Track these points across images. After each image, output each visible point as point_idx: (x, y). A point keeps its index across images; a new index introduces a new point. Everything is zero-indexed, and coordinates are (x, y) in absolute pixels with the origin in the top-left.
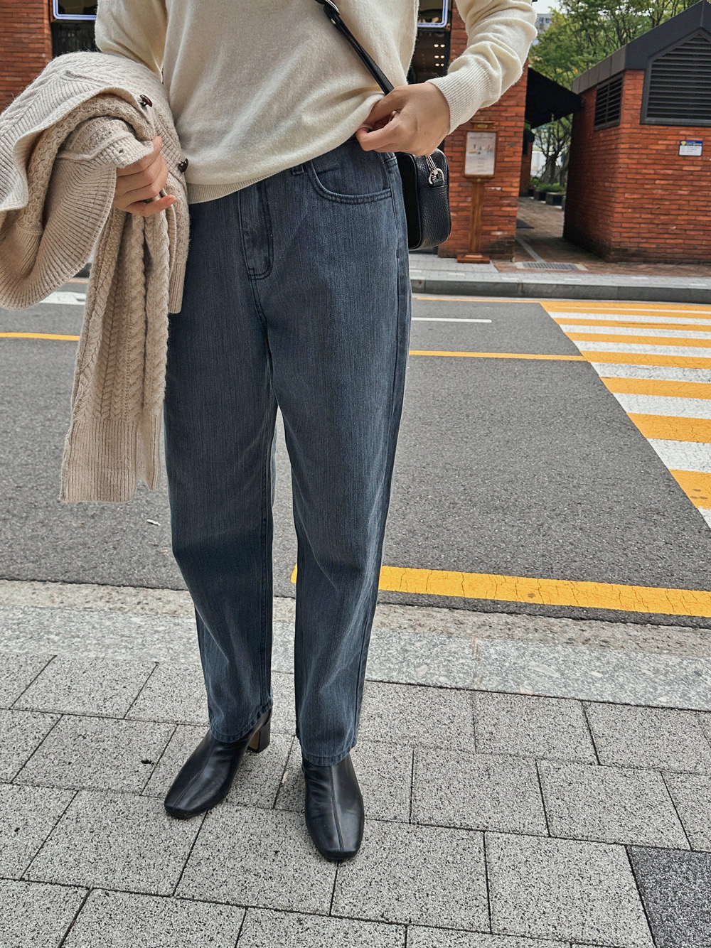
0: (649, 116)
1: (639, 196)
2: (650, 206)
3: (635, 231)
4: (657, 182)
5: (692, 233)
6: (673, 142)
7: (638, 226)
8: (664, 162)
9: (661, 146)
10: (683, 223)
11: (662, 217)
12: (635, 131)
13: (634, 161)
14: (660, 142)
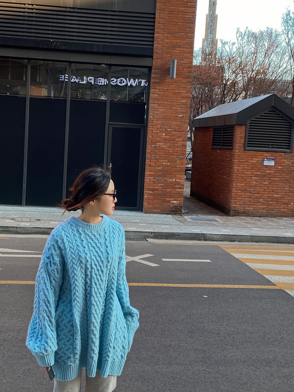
0: (248, 146)
1: (244, 185)
2: (250, 190)
3: (243, 201)
4: (253, 178)
5: (271, 202)
6: (260, 159)
7: (244, 199)
8: (256, 168)
9: (255, 160)
10: (266, 198)
11: (256, 195)
12: (241, 153)
13: (241, 168)
14: (254, 159)
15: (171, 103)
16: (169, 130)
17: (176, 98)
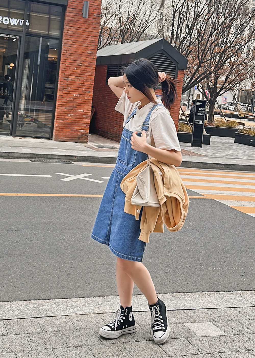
15: (82, 40)
16: (80, 64)
17: (87, 36)
